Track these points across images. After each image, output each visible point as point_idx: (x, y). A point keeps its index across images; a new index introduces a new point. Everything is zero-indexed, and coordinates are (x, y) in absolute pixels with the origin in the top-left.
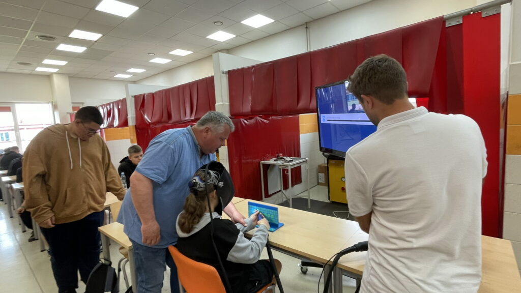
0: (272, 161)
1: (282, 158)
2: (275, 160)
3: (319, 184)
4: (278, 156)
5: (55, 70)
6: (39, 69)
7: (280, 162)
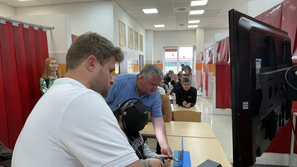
5: (197, 26)
6: (189, 27)
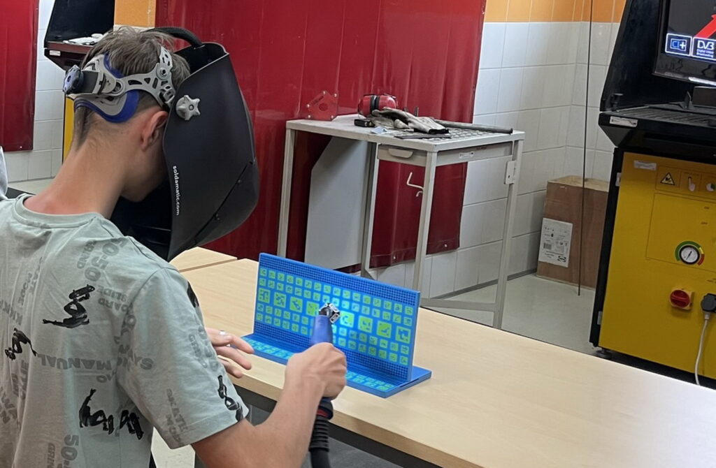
0: (342, 125)
1: (393, 116)
2: (358, 123)
3: (535, 268)
4: (375, 106)
7: (383, 132)
